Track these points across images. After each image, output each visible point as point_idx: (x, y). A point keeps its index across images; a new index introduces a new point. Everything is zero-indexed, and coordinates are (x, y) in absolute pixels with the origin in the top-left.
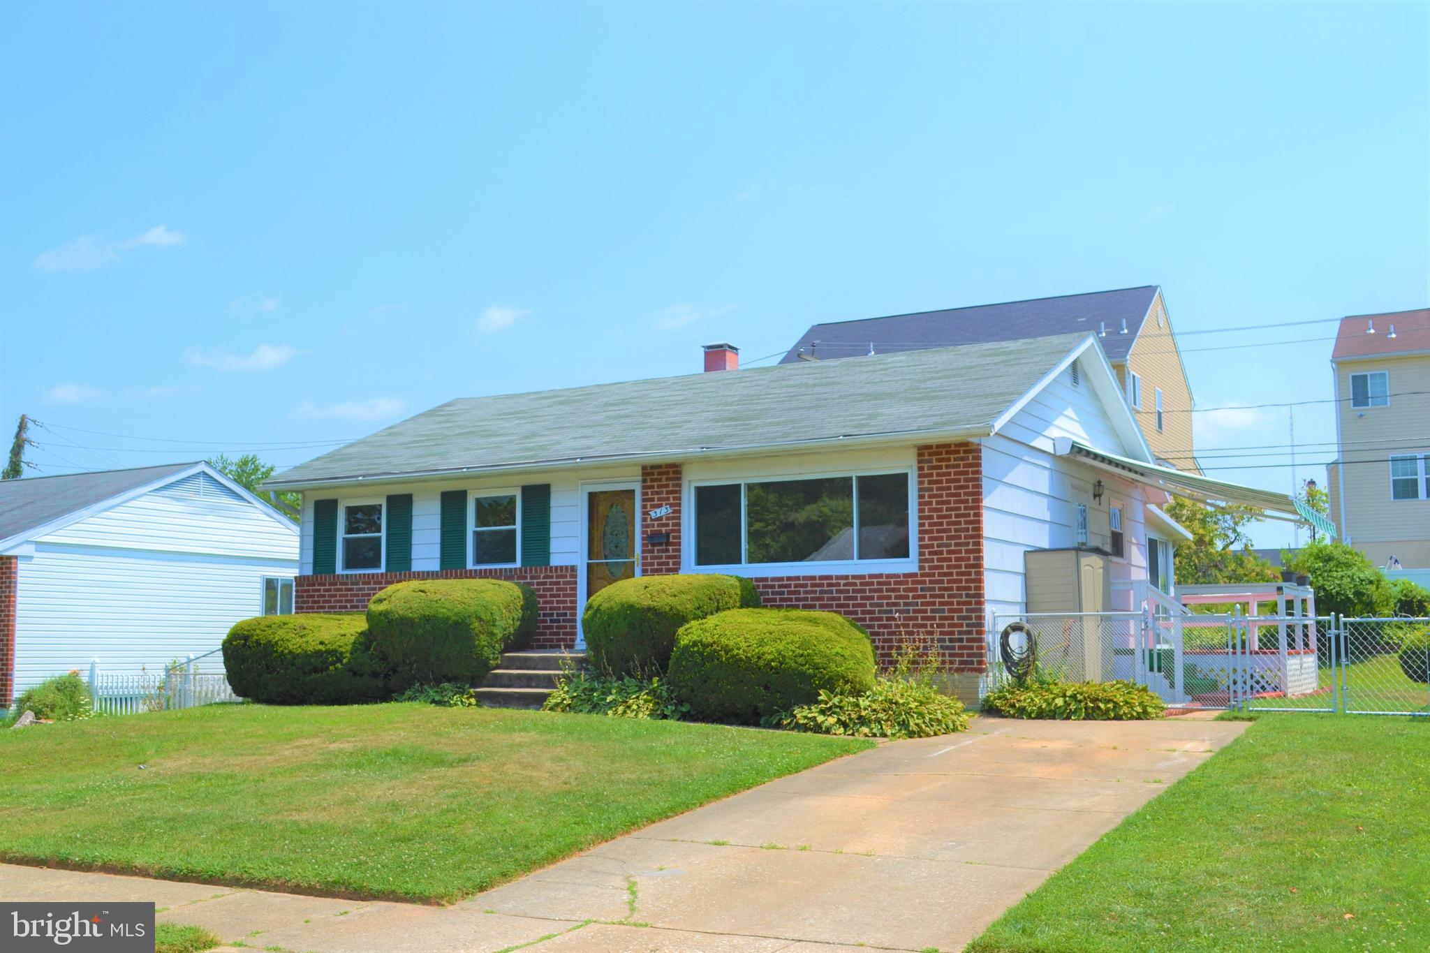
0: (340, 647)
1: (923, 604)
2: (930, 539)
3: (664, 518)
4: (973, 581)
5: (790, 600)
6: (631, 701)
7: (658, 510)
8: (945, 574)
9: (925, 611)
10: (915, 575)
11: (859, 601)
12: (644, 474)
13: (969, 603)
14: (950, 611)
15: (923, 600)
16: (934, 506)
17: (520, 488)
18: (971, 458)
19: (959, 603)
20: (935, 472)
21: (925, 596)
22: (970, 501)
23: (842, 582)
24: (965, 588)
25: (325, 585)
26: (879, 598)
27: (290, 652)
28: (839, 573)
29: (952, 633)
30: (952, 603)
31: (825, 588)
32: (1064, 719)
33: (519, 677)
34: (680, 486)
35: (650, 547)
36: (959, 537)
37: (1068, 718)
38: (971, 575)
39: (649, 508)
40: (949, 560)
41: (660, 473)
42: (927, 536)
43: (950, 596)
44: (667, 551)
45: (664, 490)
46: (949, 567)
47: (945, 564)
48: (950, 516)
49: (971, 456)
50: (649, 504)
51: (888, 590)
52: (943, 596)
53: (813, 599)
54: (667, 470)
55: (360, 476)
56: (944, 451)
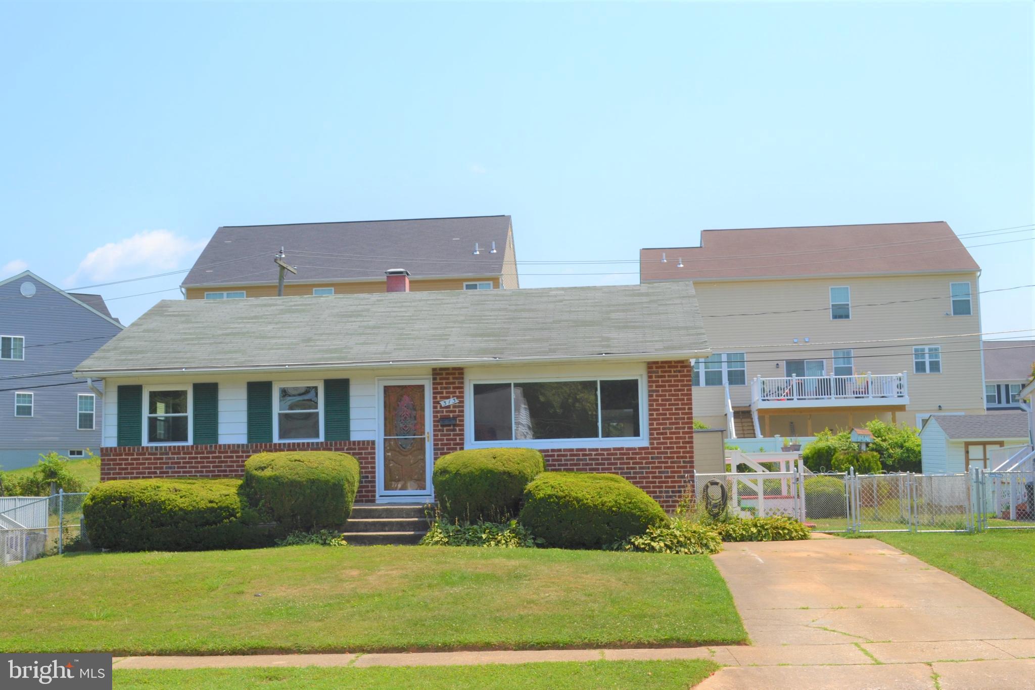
0: (232, 504)
1: (653, 468)
2: (657, 424)
3: (452, 407)
4: (688, 452)
5: (554, 465)
6: (499, 537)
7: (447, 401)
8: (668, 448)
9: (655, 473)
10: (647, 448)
11: (606, 466)
12: (433, 374)
13: (686, 467)
14: (672, 472)
15: (653, 465)
16: (660, 402)
17: (323, 381)
18: (685, 371)
19: (678, 467)
20: (660, 379)
21: (654, 463)
22: (685, 399)
23: (594, 453)
24: (682, 457)
26: (621, 464)
27: (181, 509)
28: (591, 447)
29: (674, 487)
30: (673, 467)
31: (581, 457)
32: (758, 541)
33: (373, 523)
34: (462, 383)
35: (440, 428)
36: (678, 423)
37: (761, 540)
38: (687, 449)
39: (438, 399)
40: (672, 438)
41: (447, 374)
42: (655, 422)
43: (672, 463)
44: (455, 430)
45: (451, 386)
46: (671, 443)
47: (668, 441)
48: (671, 409)
50: (438, 396)
51: (627, 459)
52: (667, 463)
53: (571, 465)
54: (454, 371)
55: (182, 368)
56: (666, 365)
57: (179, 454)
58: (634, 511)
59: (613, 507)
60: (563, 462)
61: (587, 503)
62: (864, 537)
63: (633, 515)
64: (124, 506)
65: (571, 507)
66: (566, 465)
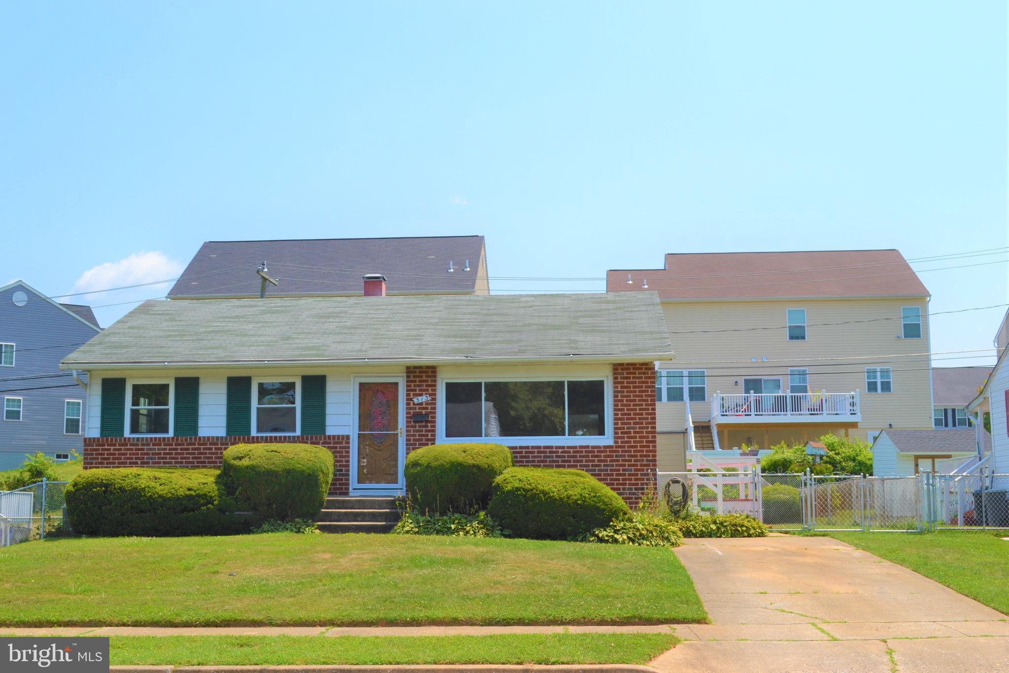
0: (209, 492)
1: (617, 465)
2: (622, 424)
3: (424, 404)
4: (651, 451)
6: (468, 528)
7: (420, 398)
8: (632, 447)
9: (619, 470)
10: (612, 447)
11: (572, 463)
12: (407, 372)
13: (649, 465)
14: (636, 470)
15: (617, 463)
16: (625, 402)
17: (300, 377)
19: (641, 465)
20: (625, 381)
21: (618, 461)
22: (649, 400)
23: (560, 450)
24: (646, 456)
25: (115, 445)
26: (586, 461)
28: (558, 445)
29: (637, 484)
30: (637, 465)
31: (548, 455)
32: (718, 537)
33: (346, 514)
34: (435, 381)
35: (412, 424)
36: (642, 423)
37: (720, 537)
38: (650, 448)
39: (412, 396)
40: (636, 437)
41: (420, 372)
42: (620, 422)
43: (635, 461)
44: (426, 426)
45: (424, 384)
46: (635, 442)
47: (632, 440)
48: (636, 410)
49: (650, 372)
50: (412, 393)
51: (592, 456)
52: (630, 461)
53: (538, 461)
54: (427, 370)
55: (165, 362)
56: (631, 367)
57: (160, 445)
58: (599, 504)
59: (578, 500)
60: (531, 459)
61: (553, 496)
62: (819, 535)
63: (597, 508)
64: (105, 492)
65: (538, 499)
66: (534, 461)
